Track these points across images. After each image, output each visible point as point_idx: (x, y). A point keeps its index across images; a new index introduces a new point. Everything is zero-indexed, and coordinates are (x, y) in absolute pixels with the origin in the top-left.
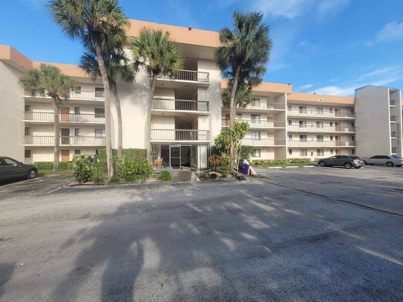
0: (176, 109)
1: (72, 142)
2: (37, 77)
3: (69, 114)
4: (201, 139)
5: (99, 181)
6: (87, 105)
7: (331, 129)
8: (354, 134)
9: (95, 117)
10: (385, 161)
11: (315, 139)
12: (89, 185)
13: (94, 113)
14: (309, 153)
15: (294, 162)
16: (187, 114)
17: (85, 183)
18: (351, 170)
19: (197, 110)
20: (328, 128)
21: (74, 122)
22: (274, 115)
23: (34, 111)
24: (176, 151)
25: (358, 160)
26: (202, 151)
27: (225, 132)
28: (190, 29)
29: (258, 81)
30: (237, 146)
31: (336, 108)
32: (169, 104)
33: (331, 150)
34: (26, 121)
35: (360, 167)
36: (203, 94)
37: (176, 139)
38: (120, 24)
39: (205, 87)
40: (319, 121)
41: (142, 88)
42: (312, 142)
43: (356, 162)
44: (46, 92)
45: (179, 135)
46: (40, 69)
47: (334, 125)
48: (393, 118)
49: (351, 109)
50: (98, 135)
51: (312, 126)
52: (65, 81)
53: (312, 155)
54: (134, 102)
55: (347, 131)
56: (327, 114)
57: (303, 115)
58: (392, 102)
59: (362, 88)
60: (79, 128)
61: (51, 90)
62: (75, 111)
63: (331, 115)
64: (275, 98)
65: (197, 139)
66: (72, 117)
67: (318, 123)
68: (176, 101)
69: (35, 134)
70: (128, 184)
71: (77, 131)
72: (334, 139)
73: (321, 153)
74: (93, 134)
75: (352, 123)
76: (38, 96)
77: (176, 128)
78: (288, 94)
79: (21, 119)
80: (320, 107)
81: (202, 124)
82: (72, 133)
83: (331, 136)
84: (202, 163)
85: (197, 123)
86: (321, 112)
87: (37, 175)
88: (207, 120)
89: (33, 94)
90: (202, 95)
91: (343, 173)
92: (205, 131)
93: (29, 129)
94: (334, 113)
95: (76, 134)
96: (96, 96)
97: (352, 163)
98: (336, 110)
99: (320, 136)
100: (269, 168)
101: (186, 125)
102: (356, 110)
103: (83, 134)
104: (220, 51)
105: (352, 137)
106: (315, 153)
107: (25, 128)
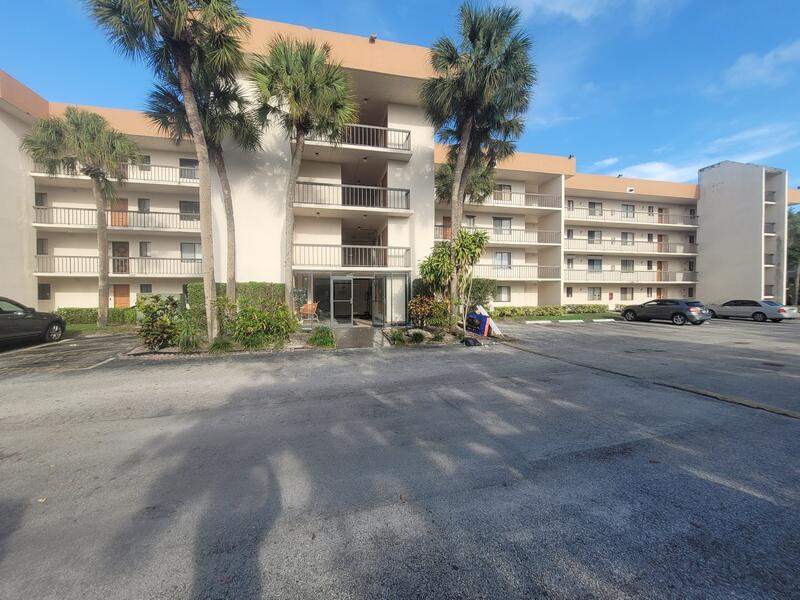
0: (344, 204)
1: (135, 269)
2: (59, 134)
3: (127, 212)
4: (394, 265)
5: (190, 346)
6: (163, 194)
7: (650, 248)
8: (694, 258)
9: (181, 218)
10: (750, 310)
11: (618, 267)
12: (170, 353)
13: (178, 211)
14: (605, 295)
15: (575, 311)
16: (366, 214)
17: (162, 351)
18: (684, 327)
19: (385, 206)
20: (643, 246)
21: (138, 229)
22: (539, 219)
23: (55, 204)
24: (343, 288)
25: (699, 309)
26: (395, 289)
27: (442, 250)
28: (372, 40)
29: (508, 150)
30: (464, 279)
31: (662, 206)
32: (330, 194)
33: (649, 288)
34: (37, 225)
35: (701, 322)
36: (398, 175)
37: (345, 264)
38: (228, 28)
39: (402, 160)
40: (626, 232)
41: (276, 161)
42: (611, 273)
43: (695, 312)
44: (79, 166)
45: (349, 257)
46: (64, 119)
47: (655, 240)
48: (770, 227)
49: (690, 207)
50: (186, 256)
51: (613, 241)
52: (118, 144)
53: (611, 298)
54: (259, 189)
55: (680, 251)
56: (643, 218)
57: (596, 219)
58: (770, 196)
59: (712, 166)
60: (147, 240)
61: (89, 161)
62: (139, 206)
63: (651, 220)
64: (541, 185)
65: (385, 265)
66: (134, 219)
67: (624, 235)
68: (343, 189)
69: (58, 251)
70: (248, 353)
71: (143, 247)
72: (655, 268)
73: (629, 296)
74: (177, 254)
75: (690, 237)
76: (62, 175)
77: (344, 242)
78: (567, 177)
79: (30, 223)
80: (629, 203)
81: (396, 236)
82: (134, 251)
83: (649, 261)
84: (394, 313)
85: (385, 231)
86: (630, 214)
87: (65, 335)
88: (405, 227)
89: (52, 169)
90: (395, 177)
91: (668, 334)
92: (402, 249)
93: (45, 241)
94: (656, 216)
95: (143, 254)
96: (181, 177)
97: (687, 314)
98: (660, 210)
99: (627, 262)
100: (528, 322)
101: (363, 237)
102: (700, 211)
103: (157, 252)
104: (432, 86)
105: (690, 263)
106: (617, 295)
107: (38, 240)
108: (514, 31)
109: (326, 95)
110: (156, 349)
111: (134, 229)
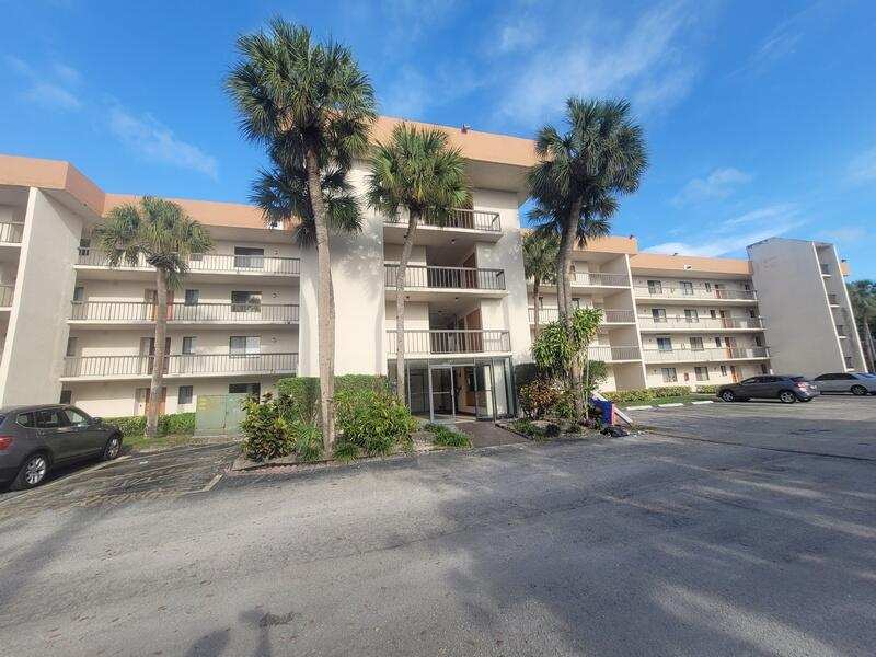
0: (429, 285)
1: (174, 370)
2: (136, 223)
4: (490, 351)
6: (215, 285)
7: (715, 324)
8: (761, 333)
9: (234, 310)
10: (849, 383)
11: (688, 345)
12: (279, 465)
13: (229, 301)
14: (680, 376)
15: (661, 395)
16: (457, 296)
18: (794, 405)
19: (476, 287)
20: (707, 323)
21: (187, 322)
22: (605, 298)
23: (91, 299)
24: (443, 379)
25: (806, 384)
26: (494, 378)
27: (544, 335)
28: (464, 131)
29: (601, 229)
30: (581, 359)
31: (716, 281)
32: (417, 278)
33: (722, 367)
34: (72, 322)
35: (810, 399)
36: (487, 256)
37: (434, 351)
38: (359, 117)
39: (490, 241)
40: (690, 309)
41: (370, 244)
42: (681, 353)
43: (803, 387)
44: (141, 257)
45: (439, 344)
46: (139, 208)
47: (718, 316)
48: (833, 298)
49: (745, 283)
50: (234, 351)
51: (678, 319)
52: (195, 232)
53: (687, 379)
54: (353, 273)
55: (744, 327)
56: (702, 295)
57: (656, 297)
58: (825, 268)
59: (760, 243)
60: (190, 335)
61: (157, 250)
62: (187, 298)
63: (709, 296)
64: (608, 263)
65: (481, 350)
66: (180, 311)
67: (688, 312)
68: (429, 271)
69: (86, 352)
70: (379, 459)
71: (187, 343)
72: (724, 344)
73: (704, 375)
74: (225, 349)
75: (752, 311)
76: (124, 265)
77: (431, 328)
78: (630, 256)
79: (63, 319)
80: (687, 280)
81: (490, 318)
82: (176, 348)
83: (717, 338)
84: (495, 403)
85: (478, 312)
86: (689, 291)
88: (499, 308)
89: (115, 262)
90: (484, 258)
92: (497, 331)
93: (80, 337)
94: (714, 293)
95: (185, 352)
96: (236, 266)
97: (796, 390)
98: (717, 286)
99: (696, 339)
100: (629, 408)
101: (454, 321)
102: (756, 284)
103: (202, 349)
104: (532, 174)
105: (757, 339)
106: (692, 375)
107: (70, 339)
108: (626, 119)
109: (451, 177)
110: (266, 460)
111: (184, 322)
